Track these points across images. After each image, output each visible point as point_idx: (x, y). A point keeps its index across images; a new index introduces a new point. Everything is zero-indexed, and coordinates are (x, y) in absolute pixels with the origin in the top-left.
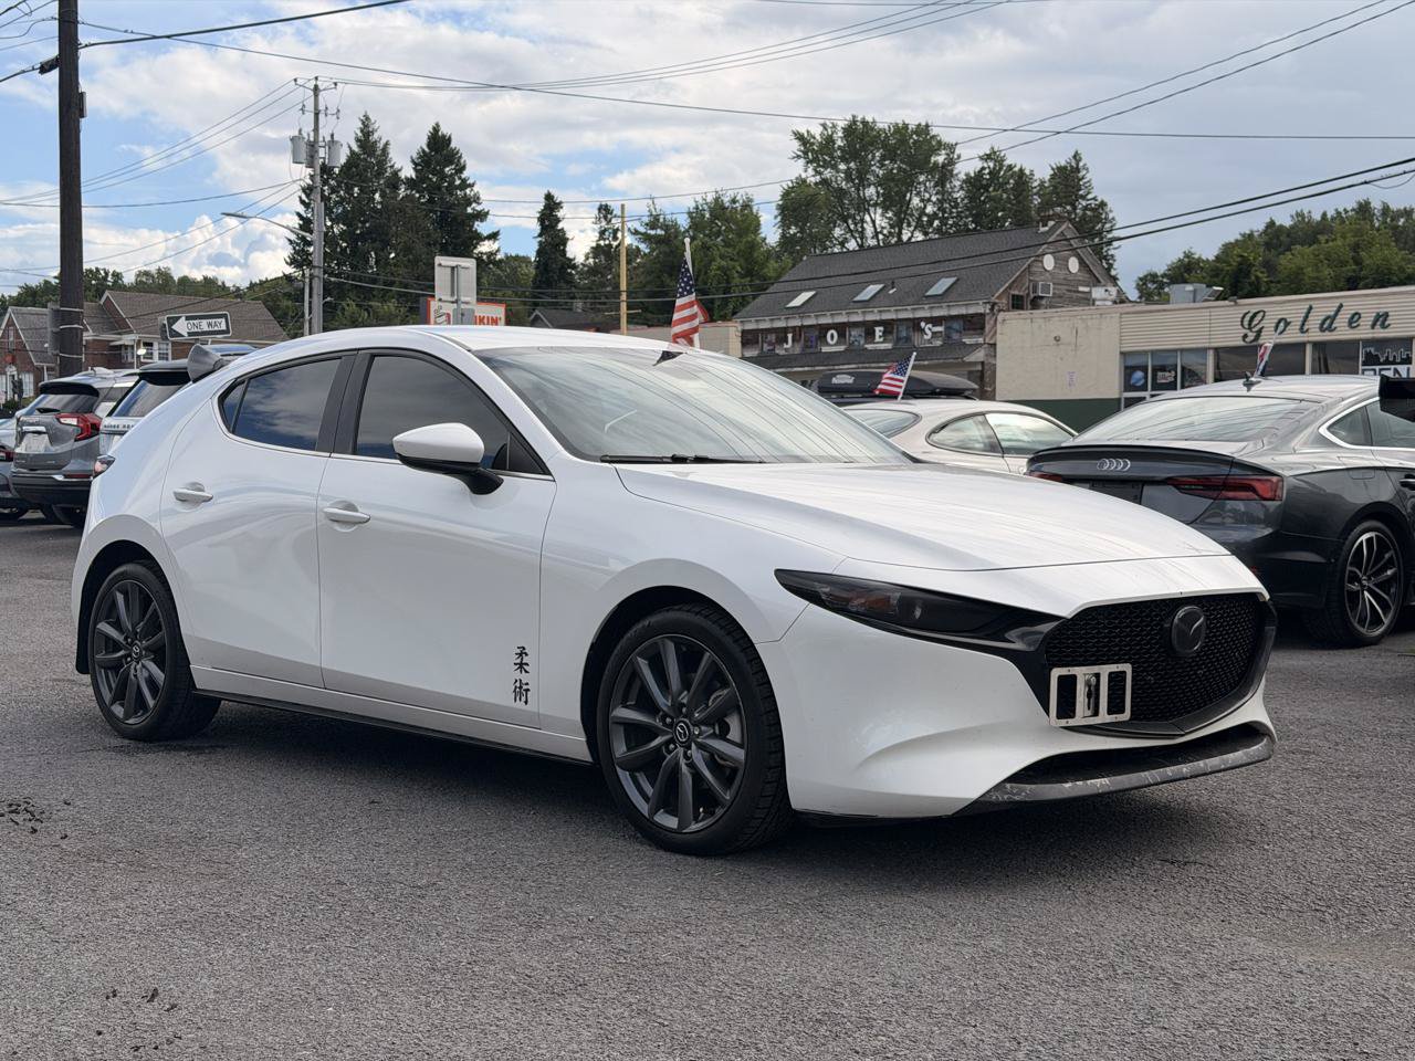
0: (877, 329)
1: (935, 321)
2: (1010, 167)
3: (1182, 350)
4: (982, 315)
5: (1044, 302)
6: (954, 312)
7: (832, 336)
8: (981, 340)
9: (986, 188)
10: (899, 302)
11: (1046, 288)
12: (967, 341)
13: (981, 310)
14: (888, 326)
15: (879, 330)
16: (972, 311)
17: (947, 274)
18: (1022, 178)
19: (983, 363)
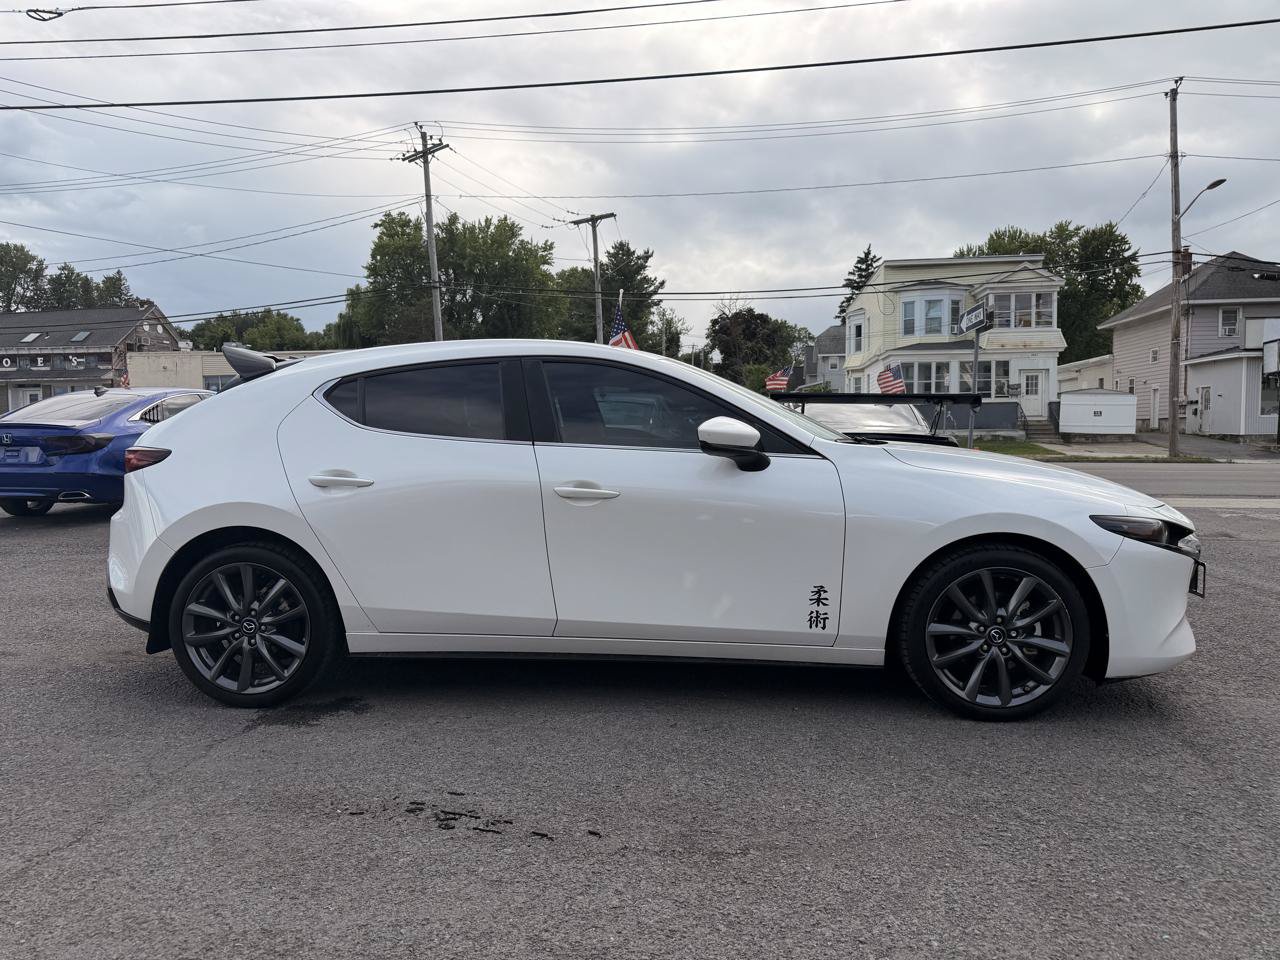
0: (39, 359)
1: (79, 356)
2: (78, 275)
3: (222, 376)
4: (110, 354)
5: (146, 348)
6: (91, 351)
7: (7, 362)
8: (110, 367)
9: (64, 285)
10: (53, 343)
11: (147, 341)
12: (101, 367)
13: (109, 350)
14: (47, 358)
15: (40, 360)
16: (103, 351)
17: (85, 330)
18: (87, 282)
19: (112, 380)
